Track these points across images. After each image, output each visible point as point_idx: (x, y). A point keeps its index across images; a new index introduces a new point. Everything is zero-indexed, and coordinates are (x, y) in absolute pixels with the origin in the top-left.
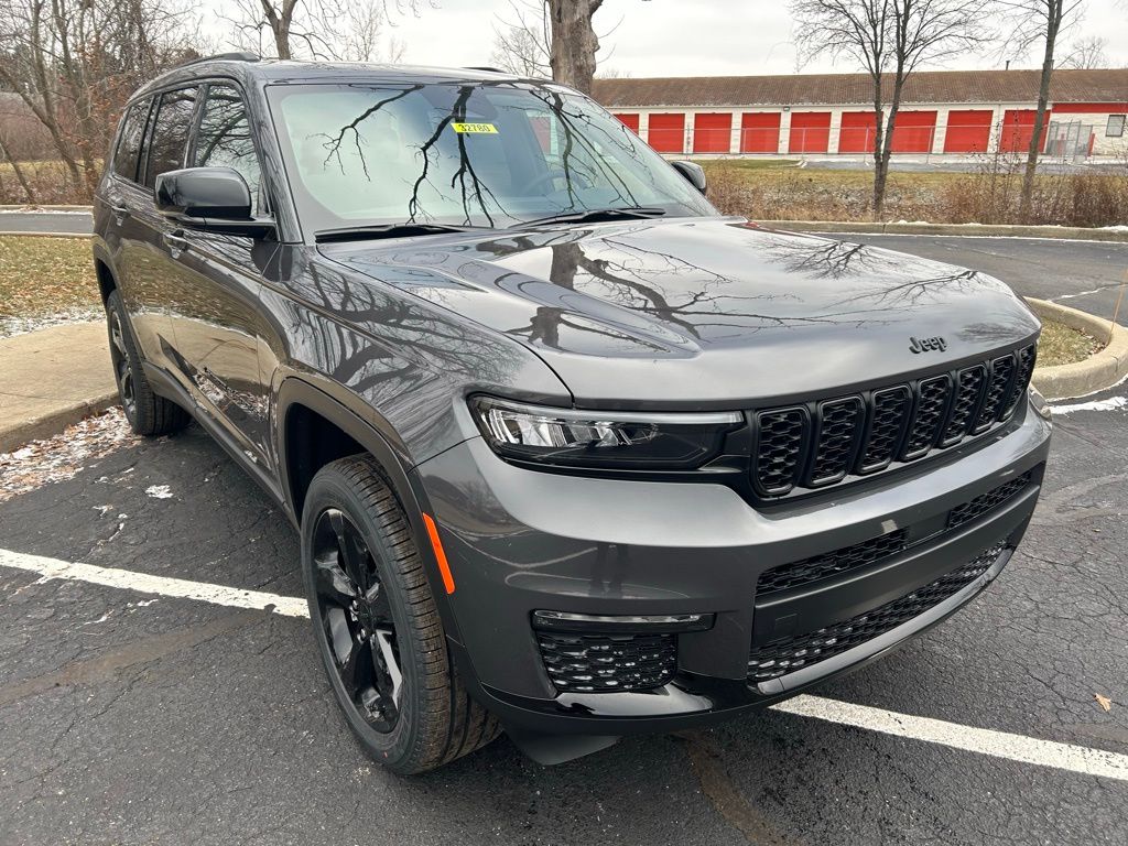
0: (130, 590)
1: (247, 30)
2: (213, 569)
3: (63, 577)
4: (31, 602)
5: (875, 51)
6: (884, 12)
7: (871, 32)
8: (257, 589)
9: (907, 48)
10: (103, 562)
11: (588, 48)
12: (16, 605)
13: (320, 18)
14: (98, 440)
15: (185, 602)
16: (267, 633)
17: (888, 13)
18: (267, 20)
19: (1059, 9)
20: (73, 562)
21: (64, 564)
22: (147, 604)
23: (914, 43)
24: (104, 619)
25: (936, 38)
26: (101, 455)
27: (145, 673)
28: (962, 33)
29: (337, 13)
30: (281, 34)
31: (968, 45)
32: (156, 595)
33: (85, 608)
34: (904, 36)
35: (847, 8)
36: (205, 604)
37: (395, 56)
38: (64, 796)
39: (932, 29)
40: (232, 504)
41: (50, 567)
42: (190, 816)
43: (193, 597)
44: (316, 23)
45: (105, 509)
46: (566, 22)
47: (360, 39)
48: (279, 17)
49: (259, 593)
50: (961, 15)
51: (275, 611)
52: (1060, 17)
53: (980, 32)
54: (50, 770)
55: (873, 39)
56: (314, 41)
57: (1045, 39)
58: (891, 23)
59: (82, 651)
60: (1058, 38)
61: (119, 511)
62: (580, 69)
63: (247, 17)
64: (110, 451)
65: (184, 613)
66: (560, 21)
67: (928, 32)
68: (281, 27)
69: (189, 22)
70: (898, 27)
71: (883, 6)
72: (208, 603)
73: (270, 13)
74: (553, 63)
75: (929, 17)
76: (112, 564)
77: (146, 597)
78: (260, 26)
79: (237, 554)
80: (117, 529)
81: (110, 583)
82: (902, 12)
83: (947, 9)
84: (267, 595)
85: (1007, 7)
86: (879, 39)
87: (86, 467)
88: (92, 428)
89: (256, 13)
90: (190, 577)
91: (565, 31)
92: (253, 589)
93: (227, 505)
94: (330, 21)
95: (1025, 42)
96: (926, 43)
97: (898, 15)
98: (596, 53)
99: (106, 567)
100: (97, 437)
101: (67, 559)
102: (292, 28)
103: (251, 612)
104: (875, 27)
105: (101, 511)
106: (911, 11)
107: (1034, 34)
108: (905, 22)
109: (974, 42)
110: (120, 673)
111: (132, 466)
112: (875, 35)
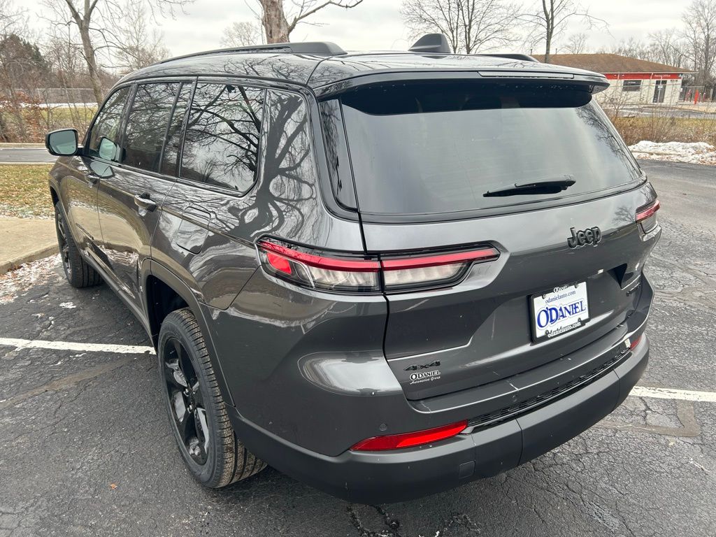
0: (69, 350)
1: (60, 26)
2: (111, 338)
3: (29, 347)
4: (16, 359)
5: (453, 46)
6: (457, 24)
7: (451, 35)
8: (138, 345)
9: (471, 45)
10: (49, 339)
12: (8, 361)
13: (110, 19)
14: (21, 281)
15: (100, 353)
16: (149, 363)
17: (460, 24)
18: (74, 20)
19: (552, 23)
20: (32, 340)
21: (28, 341)
22: (80, 356)
23: (475, 42)
24: (59, 363)
25: (487, 39)
26: (26, 289)
27: (91, 383)
28: (500, 36)
29: (121, 16)
30: (84, 29)
31: (504, 43)
32: (85, 351)
33: (47, 360)
34: (469, 38)
35: (436, 20)
36: (112, 353)
37: (157, 40)
38: (68, 431)
39: (485, 34)
40: (112, 309)
41: (21, 344)
42: (132, 432)
43: (105, 351)
44: (107, 22)
45: (39, 315)
47: (132, 29)
48: (82, 18)
49: (140, 347)
50: (499, 26)
51: (150, 353)
52: (553, 28)
53: (511, 36)
54: (56, 423)
55: (452, 39)
56: (106, 33)
57: (546, 41)
58: (461, 30)
59: (53, 377)
60: (552, 40)
61: (48, 316)
63: (59, 18)
64: (31, 287)
65: (102, 358)
66: (271, 37)
67: (482, 36)
68: (84, 24)
69: (20, 21)
70: (466, 31)
71: (456, 20)
72: (114, 353)
73: (76, 16)
75: (482, 27)
76: (55, 338)
77: (80, 353)
78: (69, 24)
79: (122, 331)
80: (51, 324)
81: (57, 348)
82: (467, 23)
83: (492, 23)
84: (144, 347)
85: (524, 22)
86: (455, 39)
87: (20, 296)
88: (15, 276)
89: (65, 15)
90: (100, 342)
92: (136, 345)
93: (110, 309)
94: (116, 21)
95: (535, 42)
96: (481, 42)
97: (466, 26)
99: (52, 341)
100: (20, 280)
101: (28, 339)
102: (91, 25)
103: (138, 355)
104: (452, 32)
105: (38, 317)
106: (472, 23)
107: (540, 38)
108: (469, 30)
109: (507, 41)
110: (77, 383)
111: (47, 294)
112: (453, 37)
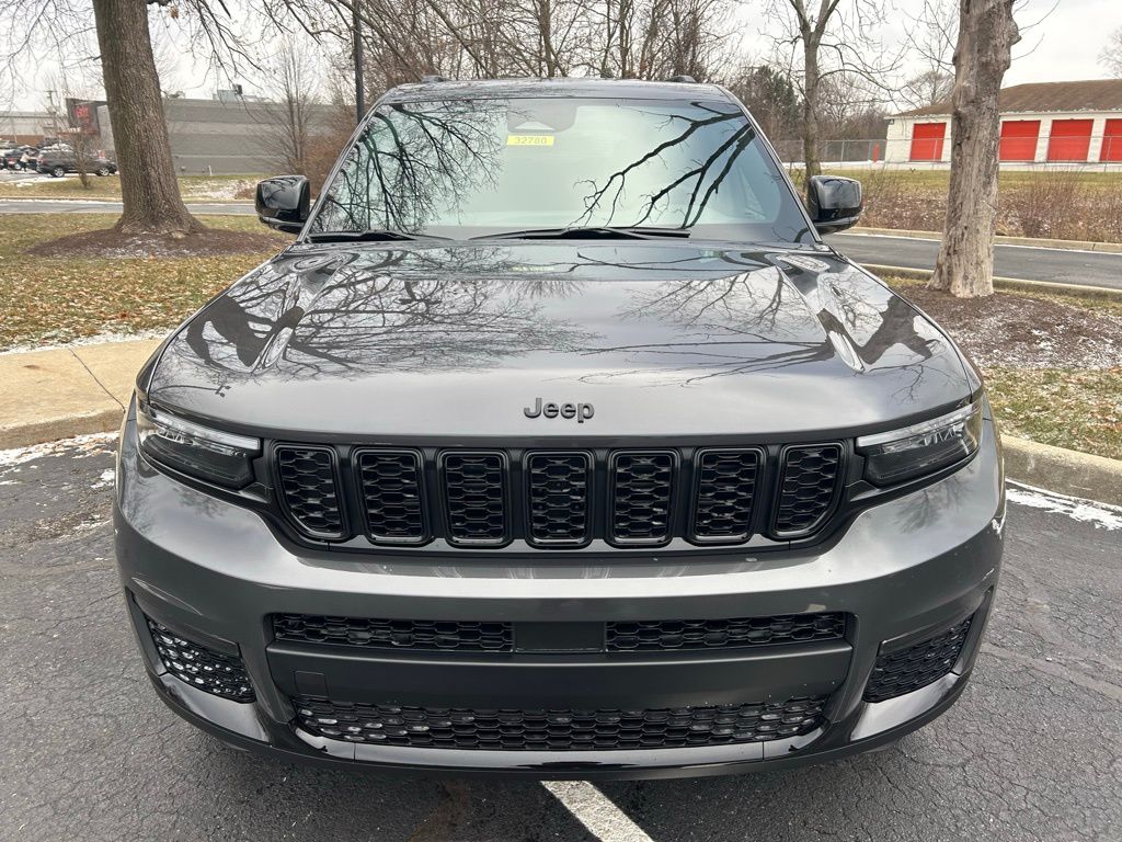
11: (1000, 41)
18: (802, 35)
30: (812, 47)
46: (975, 12)
48: (813, 30)
56: (845, 51)
62: (985, 66)
63: (786, 32)
66: (968, 12)
68: (812, 39)
73: (805, 28)
74: (956, 60)
78: (795, 41)
89: (793, 27)
91: (972, 23)
98: (1013, 48)
